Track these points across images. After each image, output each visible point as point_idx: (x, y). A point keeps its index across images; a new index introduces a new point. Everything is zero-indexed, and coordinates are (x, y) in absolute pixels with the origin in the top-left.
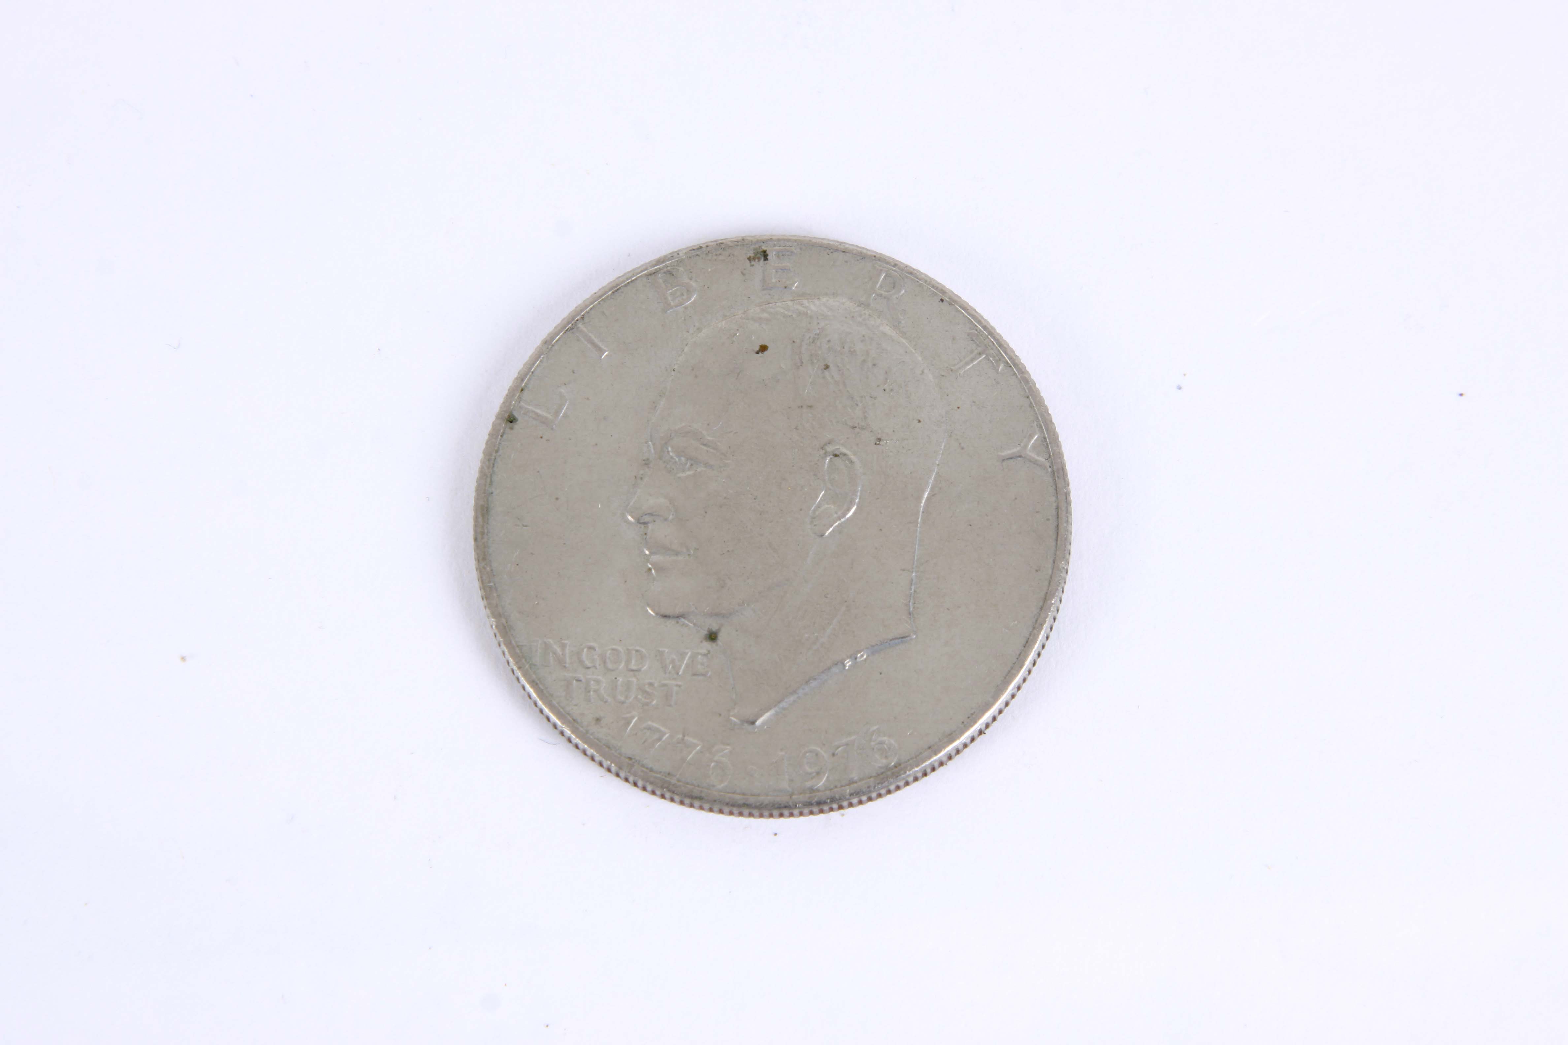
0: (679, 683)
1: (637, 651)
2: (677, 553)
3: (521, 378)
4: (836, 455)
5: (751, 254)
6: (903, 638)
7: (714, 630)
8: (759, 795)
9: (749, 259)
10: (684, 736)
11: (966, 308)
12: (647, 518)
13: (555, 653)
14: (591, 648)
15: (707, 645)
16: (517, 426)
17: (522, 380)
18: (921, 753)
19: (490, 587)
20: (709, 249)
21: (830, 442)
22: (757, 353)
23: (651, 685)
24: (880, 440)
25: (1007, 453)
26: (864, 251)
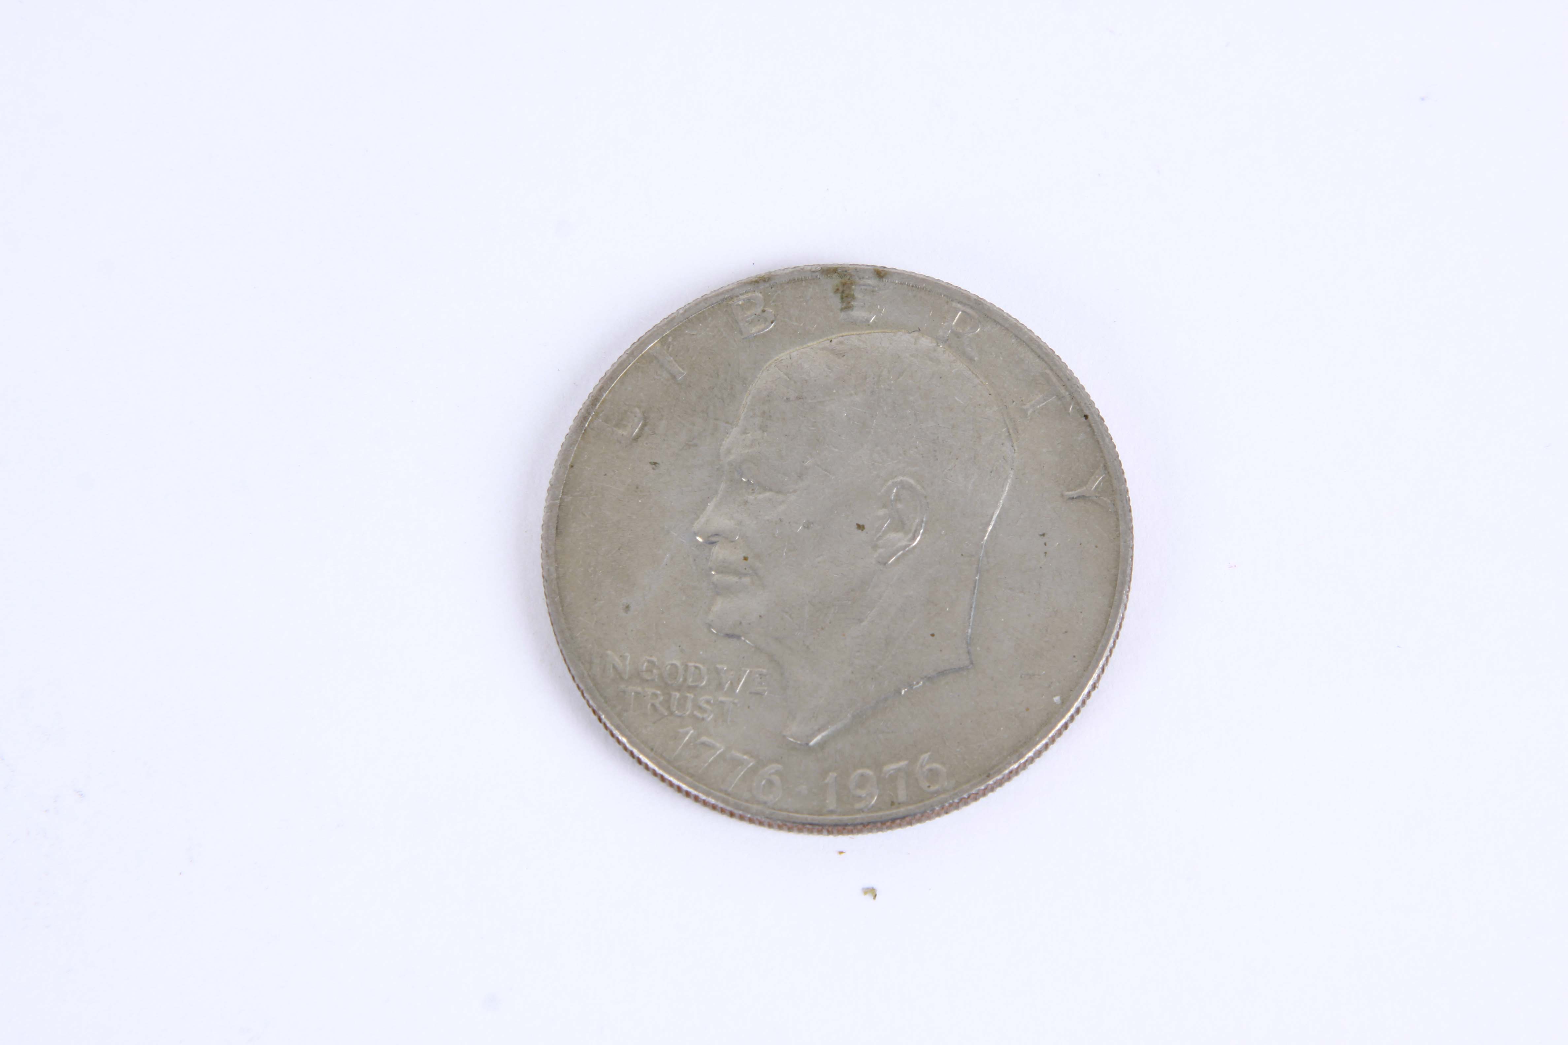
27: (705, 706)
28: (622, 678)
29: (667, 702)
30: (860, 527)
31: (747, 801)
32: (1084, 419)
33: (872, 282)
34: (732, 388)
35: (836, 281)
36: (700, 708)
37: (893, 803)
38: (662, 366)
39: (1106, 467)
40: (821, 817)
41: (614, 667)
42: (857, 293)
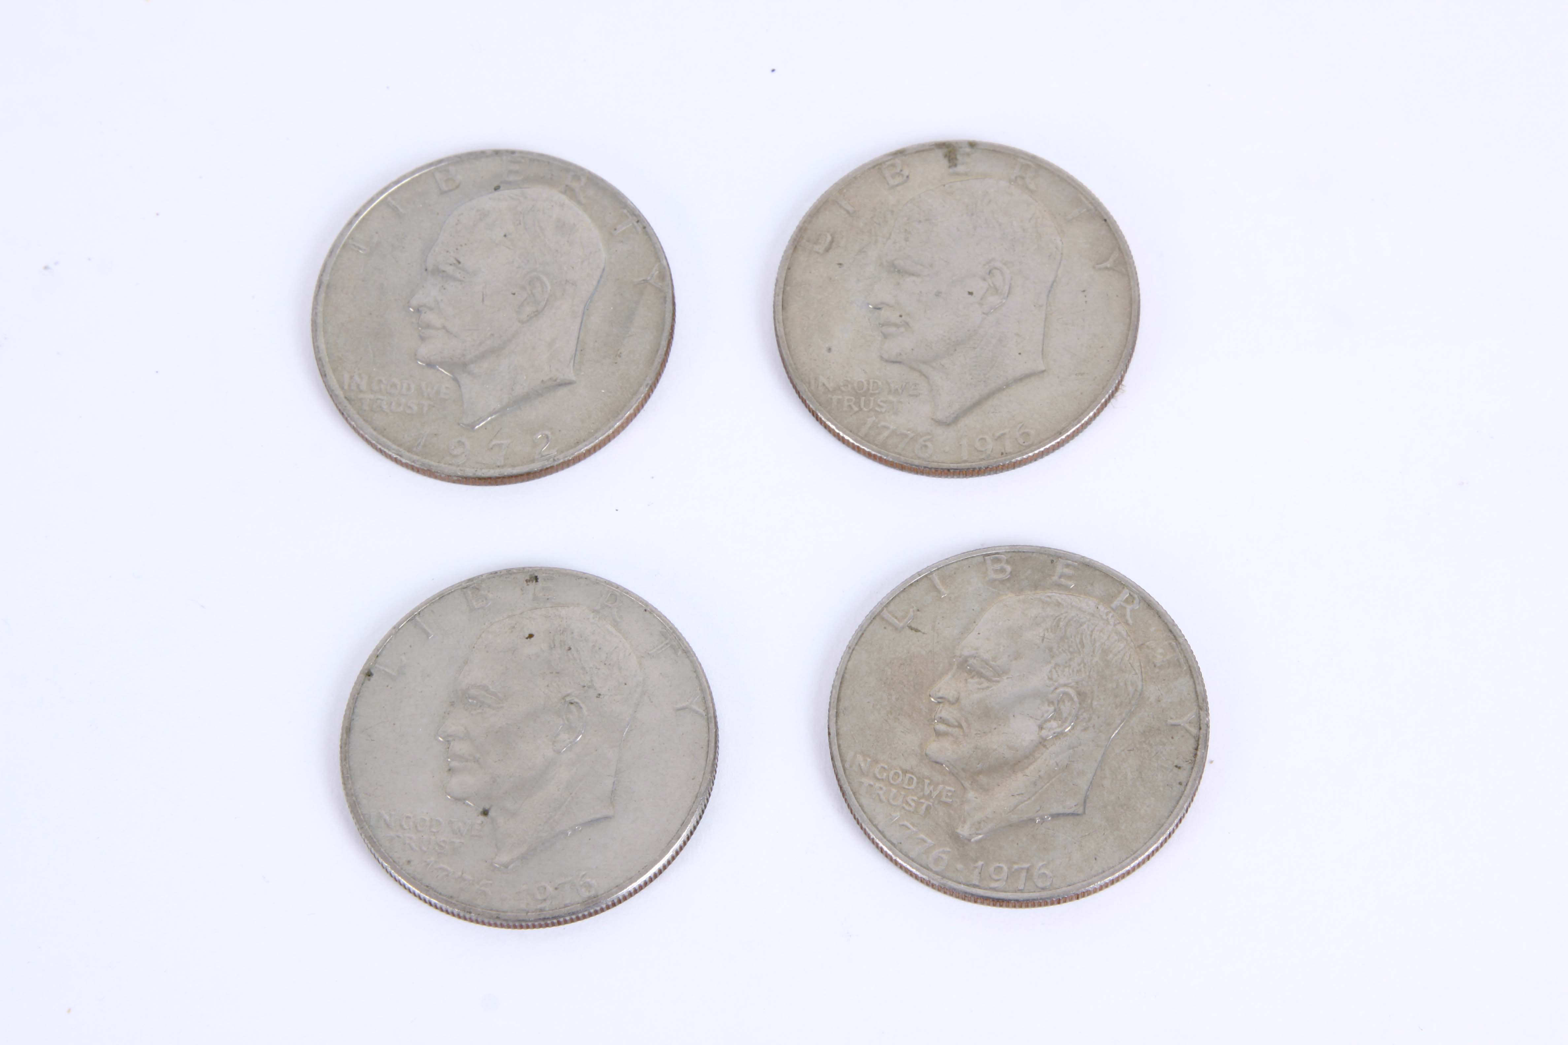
0: (462, 841)
1: (437, 820)
2: (467, 761)
3: (377, 649)
4: (572, 703)
5: (528, 578)
6: (606, 818)
7: (487, 809)
8: (507, 912)
9: (527, 581)
10: (463, 874)
11: (660, 615)
12: (450, 739)
13: (385, 820)
14: (408, 817)
15: (482, 818)
16: (373, 679)
17: (378, 650)
18: (611, 890)
19: (348, 777)
20: (502, 573)
21: (568, 695)
22: (527, 638)
23: (444, 841)
24: (600, 695)
25: (679, 706)
26: (599, 579)
27: (882, 404)
28: (829, 390)
29: (858, 403)
30: (971, 293)
31: (912, 458)
32: (1104, 222)
33: (968, 150)
34: (885, 217)
35: (945, 150)
36: (879, 406)
37: (1002, 454)
38: (841, 207)
39: (1119, 249)
40: (958, 465)
41: (824, 385)
42: (959, 157)
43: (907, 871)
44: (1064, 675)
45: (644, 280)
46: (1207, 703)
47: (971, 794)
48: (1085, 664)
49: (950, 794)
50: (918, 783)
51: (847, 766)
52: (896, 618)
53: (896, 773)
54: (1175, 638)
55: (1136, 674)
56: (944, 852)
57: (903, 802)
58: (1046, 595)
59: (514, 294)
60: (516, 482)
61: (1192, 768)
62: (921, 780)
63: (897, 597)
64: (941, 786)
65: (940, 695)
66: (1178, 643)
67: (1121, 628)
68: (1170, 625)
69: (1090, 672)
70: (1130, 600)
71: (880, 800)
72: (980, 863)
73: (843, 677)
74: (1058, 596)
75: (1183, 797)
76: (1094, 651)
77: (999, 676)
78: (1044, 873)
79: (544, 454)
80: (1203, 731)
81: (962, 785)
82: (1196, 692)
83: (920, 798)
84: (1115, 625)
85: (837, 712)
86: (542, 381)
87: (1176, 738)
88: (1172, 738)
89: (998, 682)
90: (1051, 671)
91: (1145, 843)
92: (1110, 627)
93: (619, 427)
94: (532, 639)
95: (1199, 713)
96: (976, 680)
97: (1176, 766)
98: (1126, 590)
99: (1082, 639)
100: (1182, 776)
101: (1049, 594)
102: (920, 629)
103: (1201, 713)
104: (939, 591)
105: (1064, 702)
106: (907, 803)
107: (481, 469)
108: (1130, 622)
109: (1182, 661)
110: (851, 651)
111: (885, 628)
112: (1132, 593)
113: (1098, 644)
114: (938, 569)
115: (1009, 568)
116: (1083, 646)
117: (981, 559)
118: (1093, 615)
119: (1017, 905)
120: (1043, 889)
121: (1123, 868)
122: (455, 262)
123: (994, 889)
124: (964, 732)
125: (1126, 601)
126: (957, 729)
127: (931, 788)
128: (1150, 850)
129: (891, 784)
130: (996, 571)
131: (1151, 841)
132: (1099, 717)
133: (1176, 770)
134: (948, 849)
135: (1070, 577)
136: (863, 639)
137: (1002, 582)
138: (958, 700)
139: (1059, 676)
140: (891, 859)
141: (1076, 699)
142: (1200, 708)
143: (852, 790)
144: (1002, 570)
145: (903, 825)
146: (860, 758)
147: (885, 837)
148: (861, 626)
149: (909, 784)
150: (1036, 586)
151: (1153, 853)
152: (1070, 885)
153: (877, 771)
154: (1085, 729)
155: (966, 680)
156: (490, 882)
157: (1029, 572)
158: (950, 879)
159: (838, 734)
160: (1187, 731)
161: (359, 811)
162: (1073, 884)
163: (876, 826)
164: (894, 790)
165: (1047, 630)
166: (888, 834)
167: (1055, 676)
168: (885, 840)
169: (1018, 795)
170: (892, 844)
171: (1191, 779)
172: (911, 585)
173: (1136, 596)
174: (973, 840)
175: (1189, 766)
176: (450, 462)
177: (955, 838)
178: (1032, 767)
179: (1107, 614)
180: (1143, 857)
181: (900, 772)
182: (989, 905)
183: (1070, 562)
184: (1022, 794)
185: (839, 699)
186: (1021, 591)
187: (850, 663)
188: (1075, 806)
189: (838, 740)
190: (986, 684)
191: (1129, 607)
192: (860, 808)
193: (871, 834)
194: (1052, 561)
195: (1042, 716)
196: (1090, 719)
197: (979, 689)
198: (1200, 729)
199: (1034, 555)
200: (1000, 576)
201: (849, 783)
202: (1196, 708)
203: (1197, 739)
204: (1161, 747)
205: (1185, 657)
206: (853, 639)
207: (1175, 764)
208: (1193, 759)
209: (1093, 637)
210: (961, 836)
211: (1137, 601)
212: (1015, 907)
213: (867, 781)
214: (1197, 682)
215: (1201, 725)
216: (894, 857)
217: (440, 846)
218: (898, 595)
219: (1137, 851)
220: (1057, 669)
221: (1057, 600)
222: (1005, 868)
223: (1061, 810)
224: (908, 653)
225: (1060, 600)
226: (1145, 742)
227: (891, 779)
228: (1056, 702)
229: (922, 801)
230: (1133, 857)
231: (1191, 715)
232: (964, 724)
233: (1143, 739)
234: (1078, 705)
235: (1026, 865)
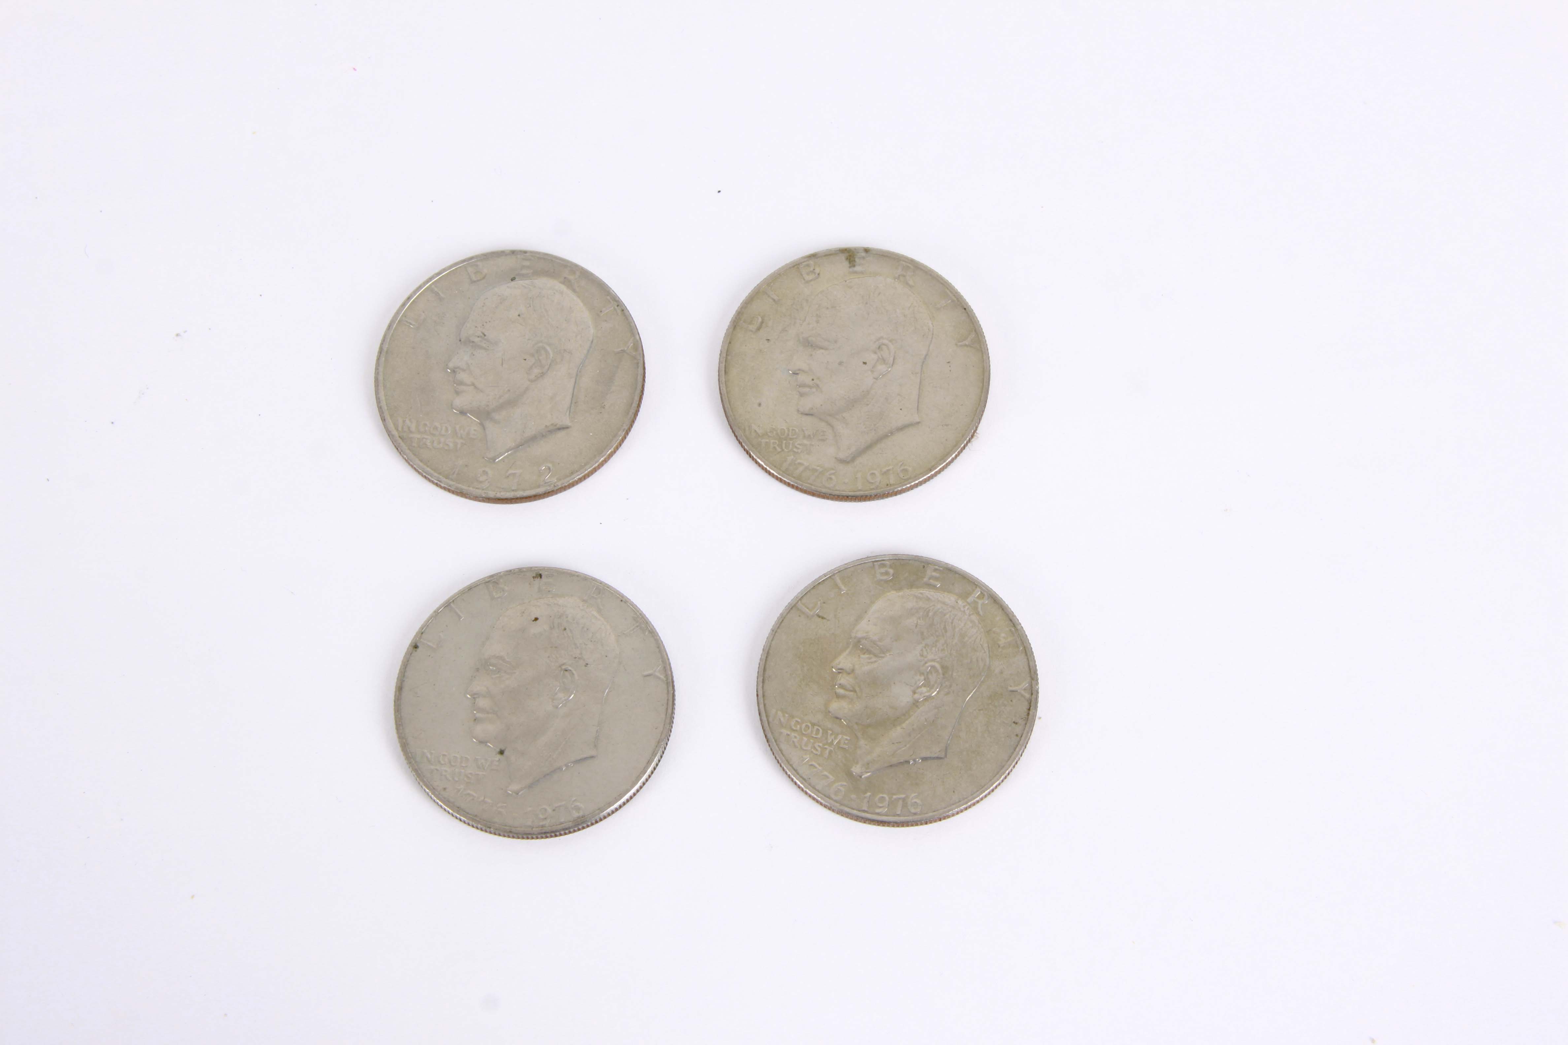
0: (484, 773)
1: (466, 758)
2: (488, 713)
3: (422, 628)
4: (566, 670)
5: (534, 575)
6: (592, 757)
7: (503, 749)
8: (517, 827)
9: (533, 577)
10: (484, 798)
11: (632, 604)
12: (475, 696)
13: (427, 757)
14: (444, 755)
15: (499, 756)
16: (419, 650)
17: (423, 629)
18: (595, 812)
19: (400, 724)
20: (515, 571)
21: (564, 664)
22: (533, 621)
23: (471, 774)
24: (587, 664)
25: (646, 673)
26: (587, 576)
27: (798, 446)
28: (759, 435)
29: (780, 446)
30: (865, 363)
31: (820, 487)
32: (964, 310)
33: (863, 254)
34: (801, 305)
35: (847, 254)
36: (796, 447)
37: (887, 485)
38: (769, 296)
39: (975, 331)
40: (855, 493)
41: (755, 431)
42: (857, 260)
43: (814, 799)
44: (932, 653)
45: (622, 350)
46: (1037, 675)
47: (862, 742)
48: (947, 645)
49: (846, 742)
50: (823, 734)
51: (771, 719)
52: (808, 608)
53: (807, 726)
54: (1014, 626)
55: (985, 652)
56: (842, 785)
57: (811, 748)
58: (919, 592)
59: (525, 360)
60: (526, 502)
61: (1026, 724)
62: (825, 731)
63: (809, 593)
64: (840, 737)
65: (840, 666)
66: (1017, 630)
67: (974, 618)
68: (1010, 616)
69: (951, 651)
70: (982, 596)
71: (795, 747)
72: (869, 794)
73: (768, 653)
74: (927, 593)
75: (1019, 746)
76: (954, 635)
77: (884, 653)
78: (916, 802)
79: (547, 482)
80: (1034, 696)
81: (856, 734)
82: (1029, 666)
83: (824, 745)
84: (970, 615)
85: (763, 680)
86: (546, 426)
87: (1014, 701)
88: (1011, 701)
89: (883, 657)
90: (922, 650)
91: (991, 780)
92: (966, 617)
93: (603, 461)
94: (537, 621)
95: (1031, 682)
96: (866, 656)
97: (1014, 722)
98: (978, 589)
99: (945, 625)
100: (1018, 729)
101: (921, 591)
102: (825, 617)
103: (1032, 681)
104: (840, 589)
105: (931, 673)
106: (815, 748)
107: (500, 492)
108: (981, 613)
109: (1019, 642)
110: (774, 633)
111: (800, 616)
112: (982, 591)
113: (957, 630)
114: (839, 572)
115: (891, 571)
116: (946, 631)
117: (871, 564)
118: (953, 607)
119: (896, 825)
120: (915, 814)
121: (974, 798)
122: (482, 335)
123: (878, 814)
124: (857, 695)
125: (978, 597)
126: (852, 693)
127: (833, 737)
128: (994, 785)
129: (803, 734)
130: (882, 574)
131: (995, 778)
132: (957, 685)
133: (1014, 725)
134: (845, 783)
135: (936, 579)
136: (783, 624)
137: (886, 582)
138: (853, 670)
139: (928, 653)
140: (803, 790)
141: (940, 671)
142: (1032, 679)
143: (774, 738)
144: (887, 573)
145: (812, 765)
146: (780, 713)
147: (798, 774)
148: (781, 614)
149: (816, 734)
150: (911, 586)
151: (996, 787)
152: (934, 811)
153: (793, 723)
154: (948, 693)
155: (859, 656)
156: (505, 805)
157: (907, 574)
158: (847, 806)
159: (764, 696)
160: (1022, 696)
161: (408, 750)
162: (937, 811)
163: (791, 765)
164: (805, 739)
165: (920, 618)
166: (801, 772)
167: (925, 653)
168: (798, 776)
169: (897, 743)
170: (804, 779)
171: (1025, 732)
172: (819, 583)
173: (985, 593)
174: (863, 777)
175: (1024, 722)
176: (477, 487)
177: (849, 774)
178: (907, 722)
179: (964, 607)
180: (988, 791)
181: (810, 725)
182: (874, 824)
183: (937, 567)
184: (900, 742)
185: (765, 670)
186: (900, 589)
187: (773, 643)
188: (939, 751)
189: (764, 700)
190: (874, 659)
191: (980, 602)
192: (780, 752)
193: (788, 771)
194: (924, 567)
195: (916, 683)
196: (951, 686)
197: (869, 663)
198: (1032, 694)
199: (911, 562)
200: (885, 578)
201: (772, 733)
202: (1029, 678)
203: (1029, 702)
204: (1003, 707)
205: (1021, 640)
206: (776, 623)
207: (1013, 721)
208: (1026, 717)
209: (953, 624)
210: (854, 774)
211: (986, 596)
212: (893, 826)
213: (785, 731)
214: (1030, 659)
215: (1033, 692)
216: (805, 789)
217: (468, 777)
218: (809, 591)
219: (985, 785)
220: (927, 648)
221: (927, 596)
222: (887, 798)
223: (928, 755)
224: (817, 635)
225: (929, 596)
226: (991, 704)
227: (803, 730)
228: (926, 674)
229: (826, 746)
230: (981, 790)
231: (1025, 684)
232: (857, 689)
233: (990, 702)
234: (942, 676)
235: (903, 796)
